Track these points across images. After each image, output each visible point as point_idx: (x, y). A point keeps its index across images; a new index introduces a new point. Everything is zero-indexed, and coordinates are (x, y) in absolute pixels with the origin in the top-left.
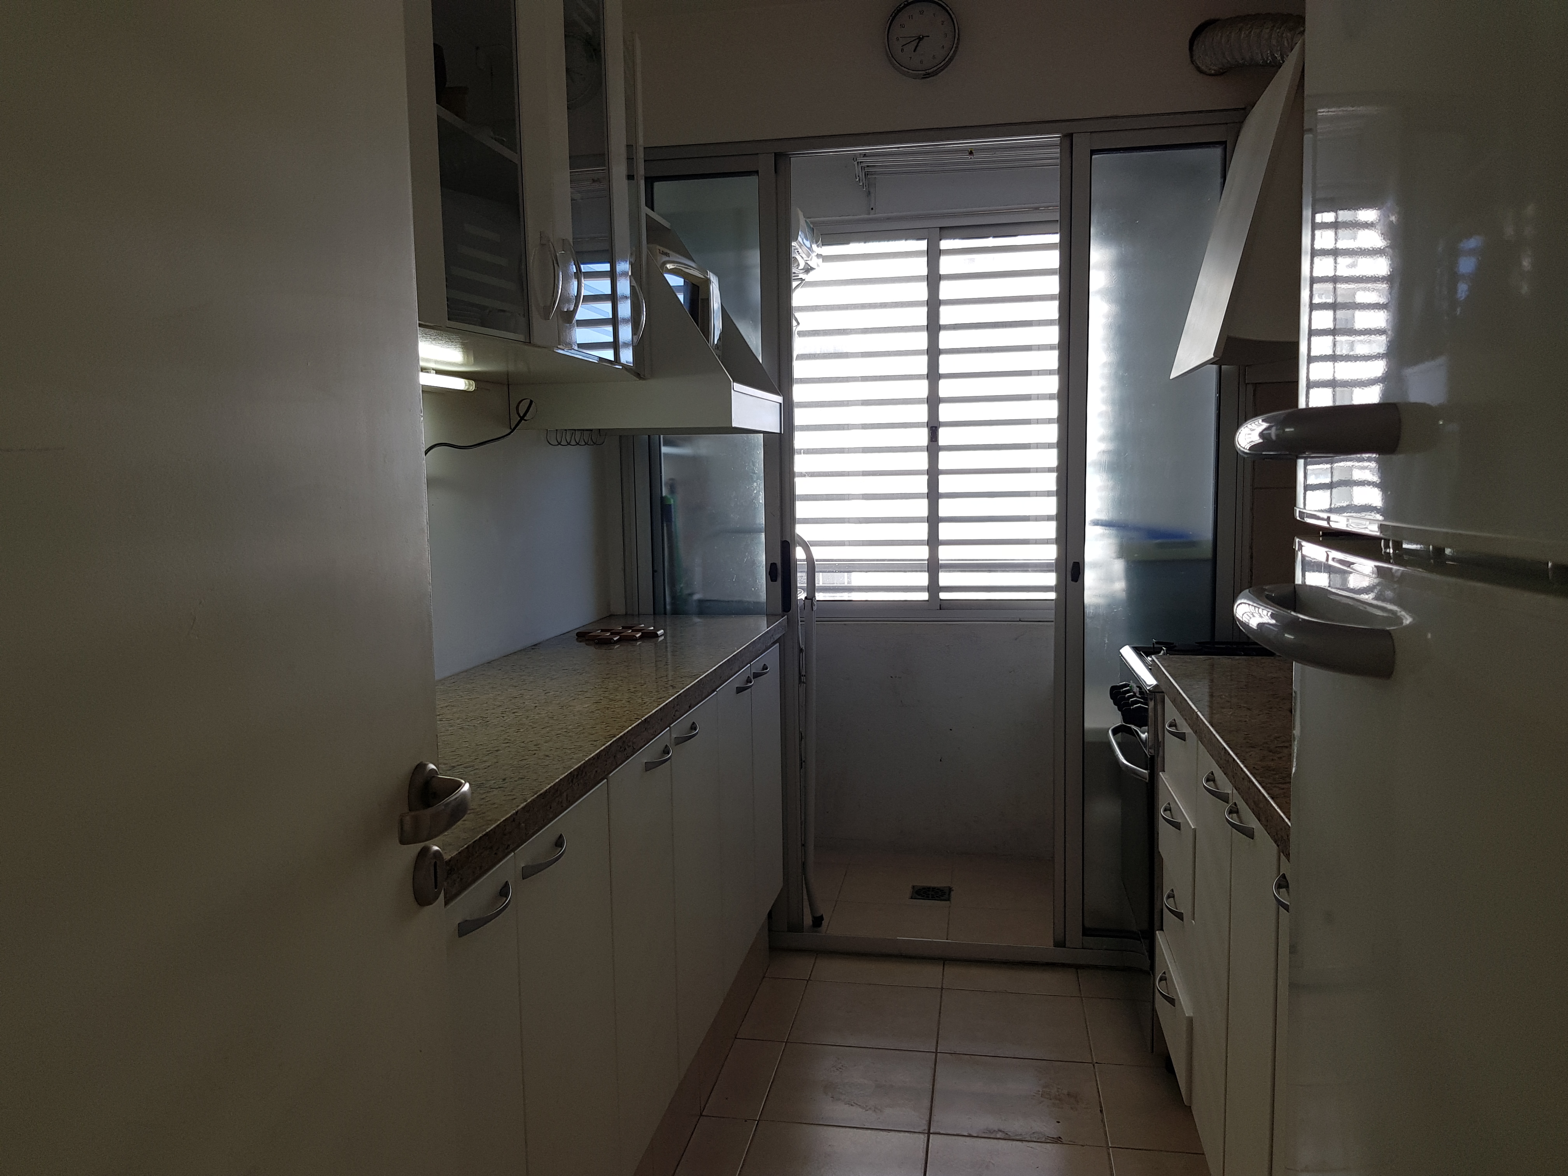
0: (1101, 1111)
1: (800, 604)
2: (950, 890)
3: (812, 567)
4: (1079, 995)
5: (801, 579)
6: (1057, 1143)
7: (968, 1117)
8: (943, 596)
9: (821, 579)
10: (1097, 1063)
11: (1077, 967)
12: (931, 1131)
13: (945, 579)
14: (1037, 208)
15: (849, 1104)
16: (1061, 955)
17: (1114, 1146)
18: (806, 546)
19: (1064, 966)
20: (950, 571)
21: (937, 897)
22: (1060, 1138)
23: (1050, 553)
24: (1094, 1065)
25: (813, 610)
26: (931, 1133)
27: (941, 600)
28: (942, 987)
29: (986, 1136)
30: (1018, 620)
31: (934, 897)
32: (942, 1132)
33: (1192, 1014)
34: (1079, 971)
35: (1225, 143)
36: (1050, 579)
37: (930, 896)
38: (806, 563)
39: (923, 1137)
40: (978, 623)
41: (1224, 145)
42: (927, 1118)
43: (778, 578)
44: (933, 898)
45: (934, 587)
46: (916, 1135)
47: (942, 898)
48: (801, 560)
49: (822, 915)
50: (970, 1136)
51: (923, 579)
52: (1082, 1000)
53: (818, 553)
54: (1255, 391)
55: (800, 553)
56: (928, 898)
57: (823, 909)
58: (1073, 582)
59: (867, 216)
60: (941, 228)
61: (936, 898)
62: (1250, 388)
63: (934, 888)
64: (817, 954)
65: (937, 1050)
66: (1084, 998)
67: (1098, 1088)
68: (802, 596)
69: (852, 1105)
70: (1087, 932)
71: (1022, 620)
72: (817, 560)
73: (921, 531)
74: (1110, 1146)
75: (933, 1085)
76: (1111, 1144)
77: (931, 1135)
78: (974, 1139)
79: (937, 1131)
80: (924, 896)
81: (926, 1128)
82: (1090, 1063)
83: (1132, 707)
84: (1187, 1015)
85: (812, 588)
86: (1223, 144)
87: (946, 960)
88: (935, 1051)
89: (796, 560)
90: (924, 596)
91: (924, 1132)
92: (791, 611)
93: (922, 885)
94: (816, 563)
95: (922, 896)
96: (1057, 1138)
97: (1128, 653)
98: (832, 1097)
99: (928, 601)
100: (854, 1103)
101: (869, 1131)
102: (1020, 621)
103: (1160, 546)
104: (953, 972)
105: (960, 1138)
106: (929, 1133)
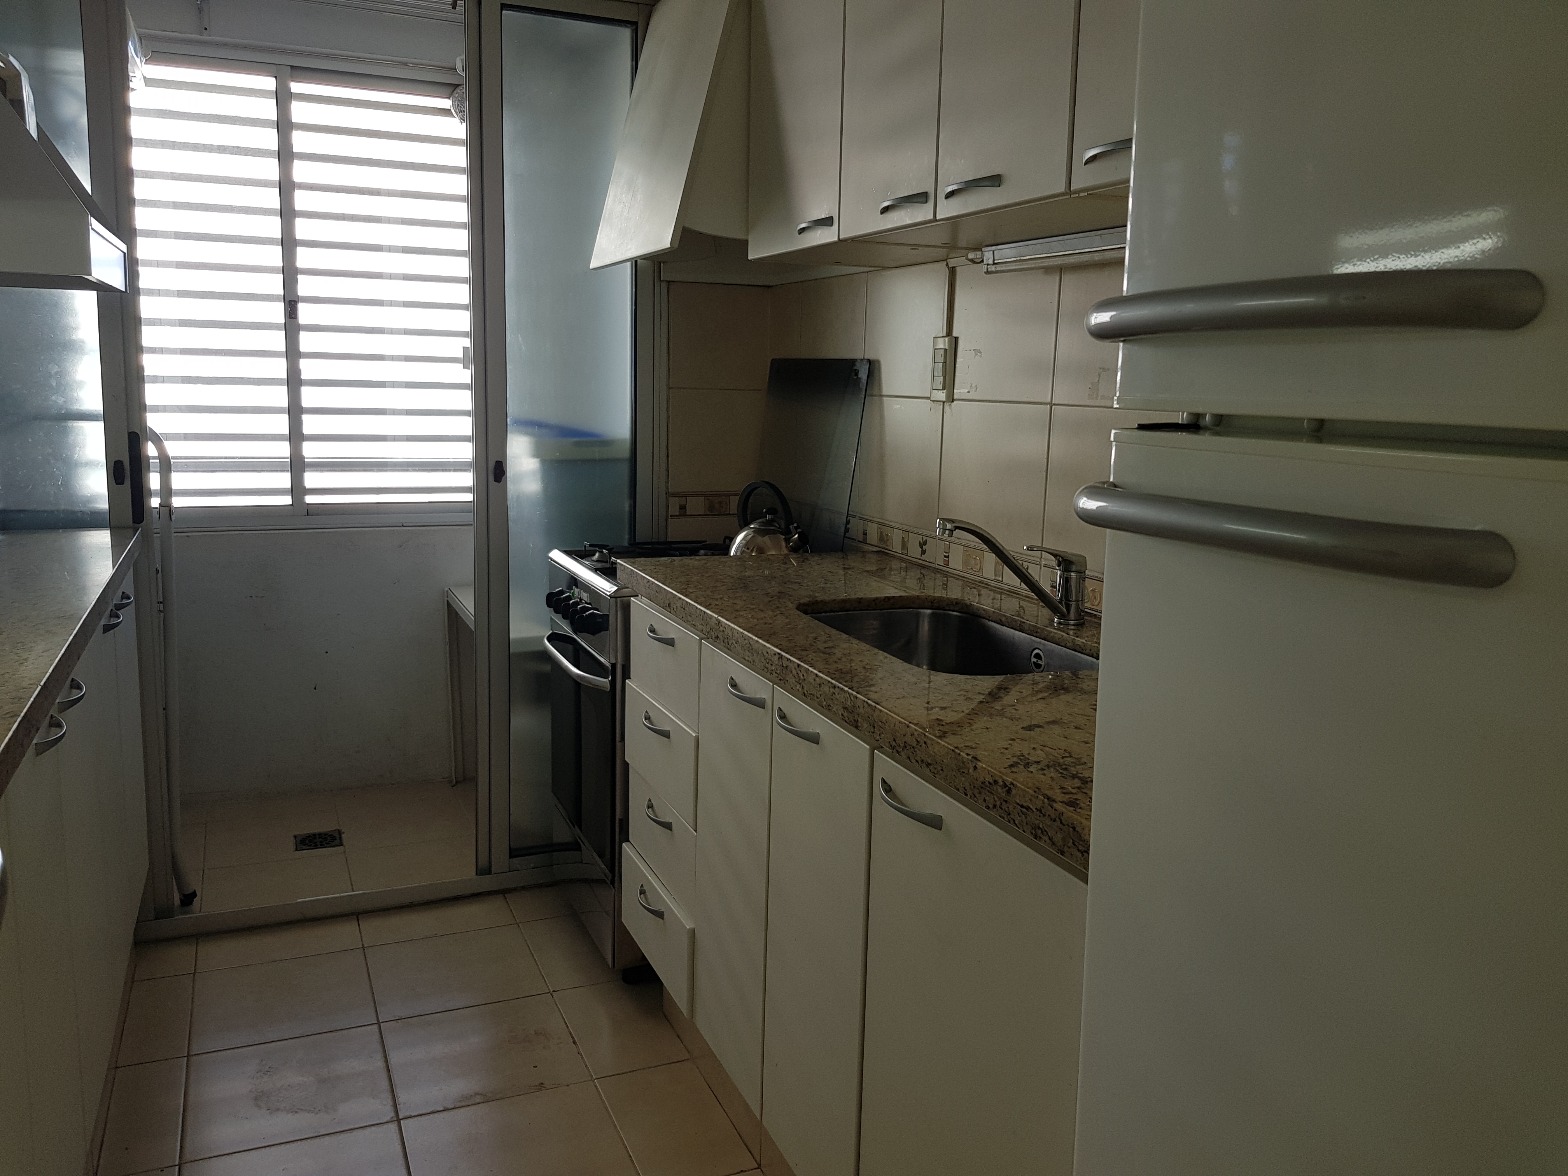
0: (575, 1043)
1: (155, 512)
2: (340, 832)
3: (166, 466)
4: (515, 922)
5: (154, 481)
6: (540, 1090)
7: (437, 1088)
8: (310, 499)
9: (178, 481)
10: (554, 991)
11: (503, 892)
12: (400, 1117)
13: (311, 479)
14: (406, 64)
15: (292, 1112)
16: (487, 883)
17: (599, 1077)
18: (157, 440)
19: (489, 893)
20: (317, 471)
21: (327, 843)
22: (542, 1084)
23: (466, 452)
24: (551, 994)
25: (171, 520)
26: (402, 1119)
27: (308, 504)
28: (363, 946)
29: (464, 1104)
30: (401, 524)
31: (324, 845)
32: (413, 1114)
33: (693, 926)
34: (506, 895)
35: (636, 23)
36: (467, 479)
37: (318, 843)
38: (158, 461)
39: (393, 1127)
40: (357, 529)
41: (634, 27)
42: (390, 1103)
43: (126, 480)
44: (322, 846)
45: (297, 489)
46: (385, 1126)
47: (333, 844)
48: (154, 458)
49: (195, 890)
50: (446, 1110)
51: (284, 480)
52: (519, 926)
53: (173, 449)
54: (668, 288)
55: (151, 450)
56: (316, 847)
57: (194, 883)
58: (496, 483)
59: (198, 37)
60: (292, 67)
61: (326, 845)
62: (664, 285)
63: (320, 834)
64: (197, 939)
65: (378, 1021)
66: (520, 924)
67: (563, 1018)
68: (155, 502)
69: (296, 1112)
70: (513, 853)
71: (405, 525)
72: (174, 458)
73: (281, 424)
74: (594, 1077)
75: (386, 1062)
76: (595, 1075)
77: (401, 1121)
78: (452, 1112)
79: (407, 1114)
80: (310, 846)
81: (393, 1114)
82: (548, 993)
83: (584, 615)
84: (688, 927)
85: (167, 492)
86: (633, 25)
87: (359, 915)
88: (376, 1022)
89: (148, 458)
90: (287, 500)
91: (392, 1120)
92: (144, 521)
93: (305, 832)
94: (172, 460)
95: (308, 846)
96: (540, 1084)
97: (557, 555)
98: (268, 1110)
99: (292, 505)
100: (298, 1109)
101: (327, 1138)
102: (403, 526)
103: (577, 444)
104: (372, 927)
105: (436, 1115)
106: (399, 1121)
